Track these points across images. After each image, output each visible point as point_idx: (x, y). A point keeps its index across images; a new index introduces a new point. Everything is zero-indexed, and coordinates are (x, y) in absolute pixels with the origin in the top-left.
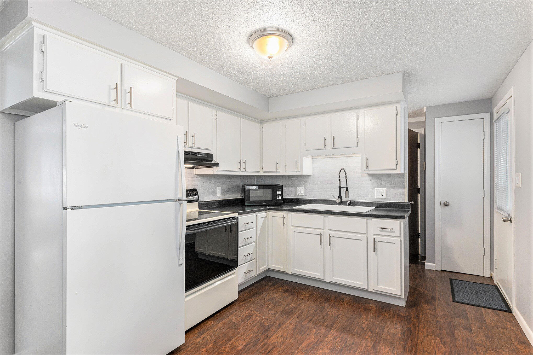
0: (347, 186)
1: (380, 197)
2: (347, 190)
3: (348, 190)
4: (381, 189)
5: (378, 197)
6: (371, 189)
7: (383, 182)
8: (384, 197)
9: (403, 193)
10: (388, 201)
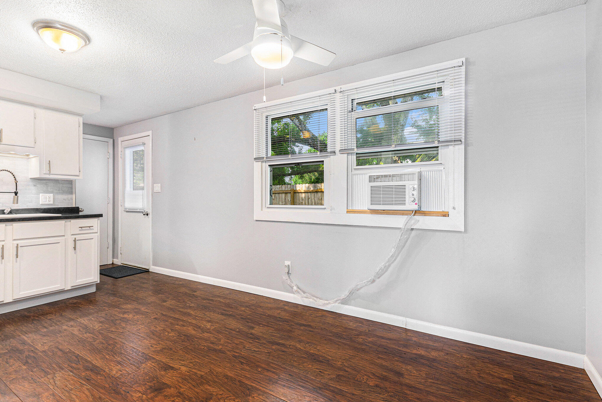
0: (16, 190)
1: (46, 203)
2: (16, 195)
3: (18, 195)
4: (47, 195)
5: (44, 203)
6: (35, 194)
7: (49, 187)
8: (52, 202)
9: (71, 198)
10: (55, 206)
